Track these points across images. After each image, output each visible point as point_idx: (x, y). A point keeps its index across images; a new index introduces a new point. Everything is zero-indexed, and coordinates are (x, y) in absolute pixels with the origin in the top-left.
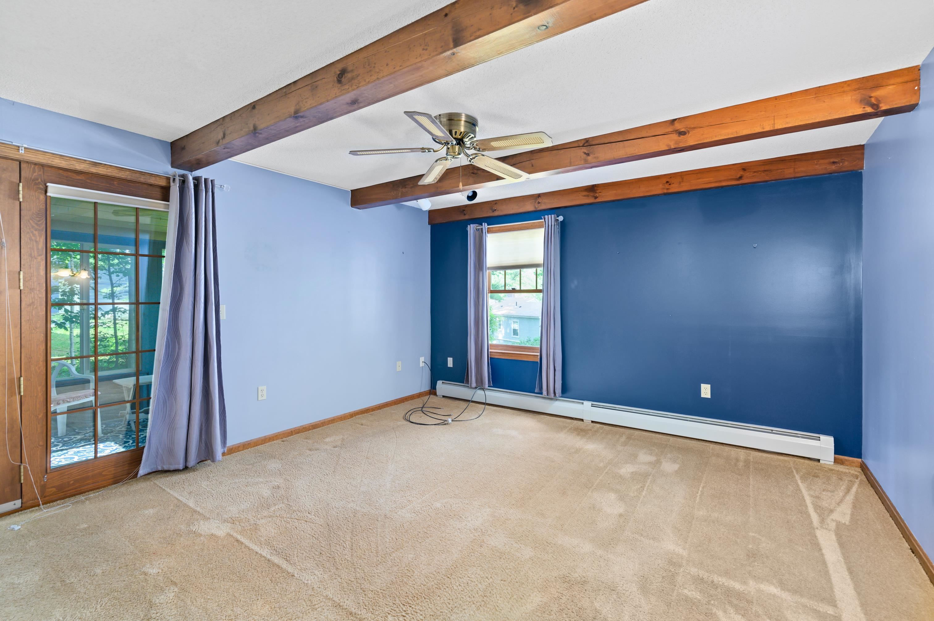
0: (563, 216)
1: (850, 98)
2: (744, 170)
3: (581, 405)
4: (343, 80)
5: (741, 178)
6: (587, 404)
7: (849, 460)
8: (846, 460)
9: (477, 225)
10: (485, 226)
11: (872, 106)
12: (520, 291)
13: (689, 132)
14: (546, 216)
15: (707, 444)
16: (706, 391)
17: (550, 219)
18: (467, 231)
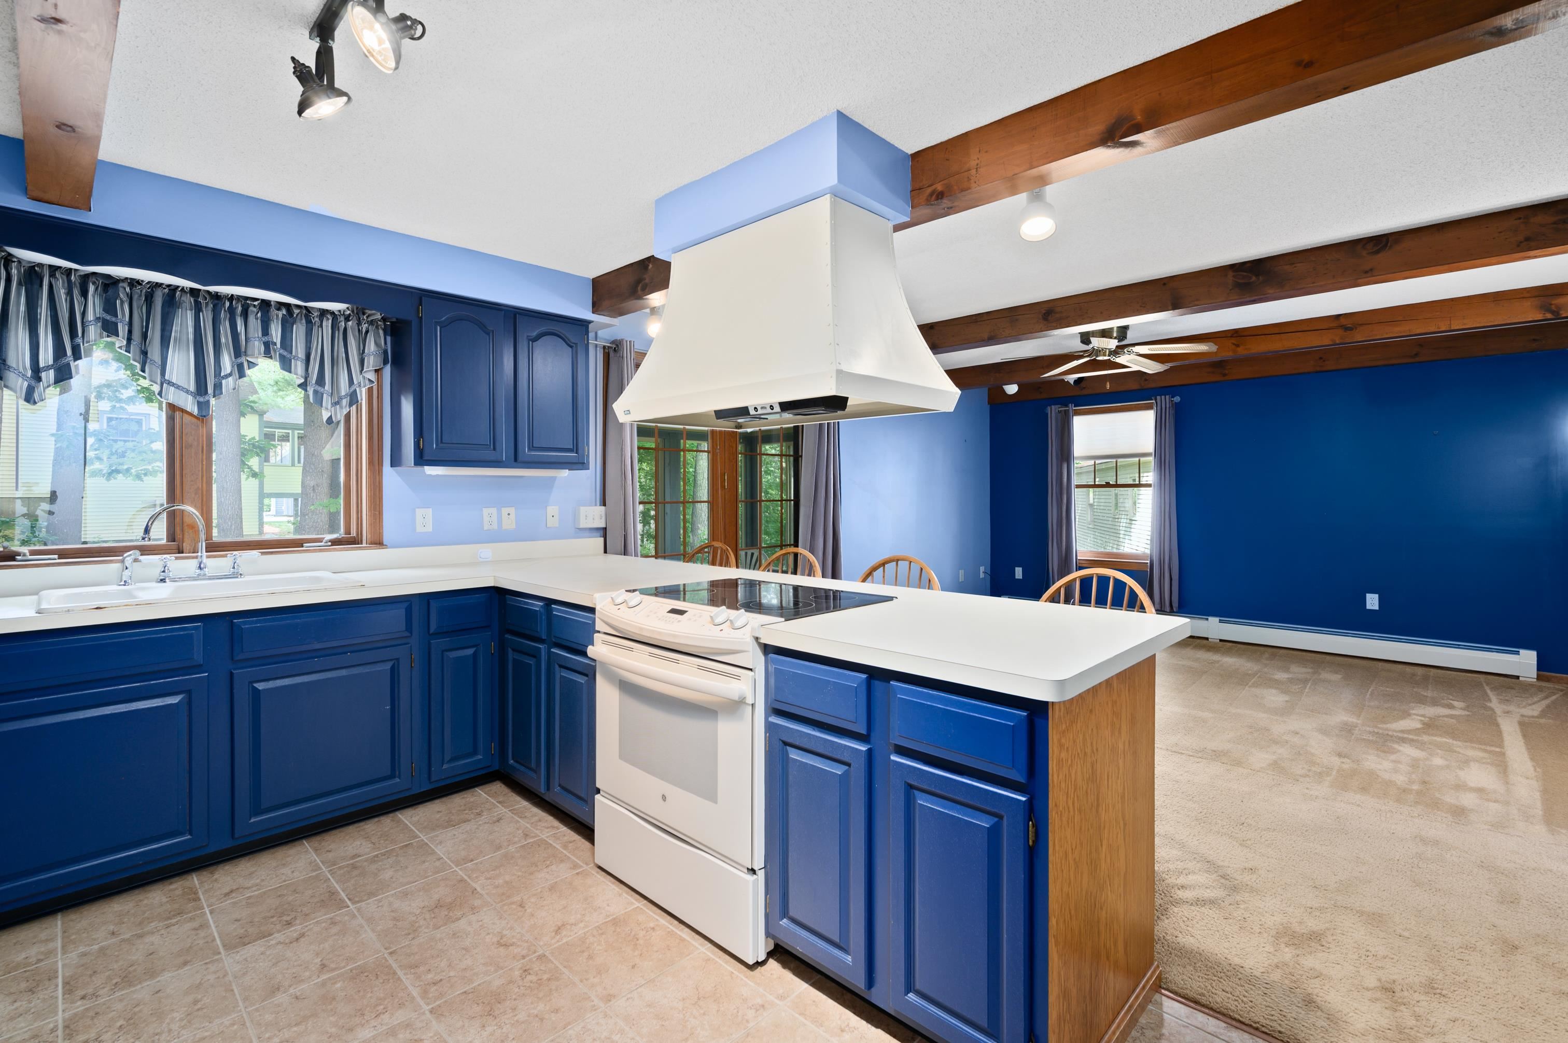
0: (1180, 397)
1: (1529, 303)
2: (1421, 345)
3: (1206, 622)
4: (1050, 318)
5: (1416, 355)
6: (1214, 620)
7: (1557, 677)
8: (1553, 677)
9: (1060, 406)
10: (1072, 407)
11: (1552, 312)
12: (1117, 486)
13: (1356, 328)
14: (1158, 398)
15: (1375, 662)
16: (1372, 601)
17: (1165, 400)
18: (1047, 414)
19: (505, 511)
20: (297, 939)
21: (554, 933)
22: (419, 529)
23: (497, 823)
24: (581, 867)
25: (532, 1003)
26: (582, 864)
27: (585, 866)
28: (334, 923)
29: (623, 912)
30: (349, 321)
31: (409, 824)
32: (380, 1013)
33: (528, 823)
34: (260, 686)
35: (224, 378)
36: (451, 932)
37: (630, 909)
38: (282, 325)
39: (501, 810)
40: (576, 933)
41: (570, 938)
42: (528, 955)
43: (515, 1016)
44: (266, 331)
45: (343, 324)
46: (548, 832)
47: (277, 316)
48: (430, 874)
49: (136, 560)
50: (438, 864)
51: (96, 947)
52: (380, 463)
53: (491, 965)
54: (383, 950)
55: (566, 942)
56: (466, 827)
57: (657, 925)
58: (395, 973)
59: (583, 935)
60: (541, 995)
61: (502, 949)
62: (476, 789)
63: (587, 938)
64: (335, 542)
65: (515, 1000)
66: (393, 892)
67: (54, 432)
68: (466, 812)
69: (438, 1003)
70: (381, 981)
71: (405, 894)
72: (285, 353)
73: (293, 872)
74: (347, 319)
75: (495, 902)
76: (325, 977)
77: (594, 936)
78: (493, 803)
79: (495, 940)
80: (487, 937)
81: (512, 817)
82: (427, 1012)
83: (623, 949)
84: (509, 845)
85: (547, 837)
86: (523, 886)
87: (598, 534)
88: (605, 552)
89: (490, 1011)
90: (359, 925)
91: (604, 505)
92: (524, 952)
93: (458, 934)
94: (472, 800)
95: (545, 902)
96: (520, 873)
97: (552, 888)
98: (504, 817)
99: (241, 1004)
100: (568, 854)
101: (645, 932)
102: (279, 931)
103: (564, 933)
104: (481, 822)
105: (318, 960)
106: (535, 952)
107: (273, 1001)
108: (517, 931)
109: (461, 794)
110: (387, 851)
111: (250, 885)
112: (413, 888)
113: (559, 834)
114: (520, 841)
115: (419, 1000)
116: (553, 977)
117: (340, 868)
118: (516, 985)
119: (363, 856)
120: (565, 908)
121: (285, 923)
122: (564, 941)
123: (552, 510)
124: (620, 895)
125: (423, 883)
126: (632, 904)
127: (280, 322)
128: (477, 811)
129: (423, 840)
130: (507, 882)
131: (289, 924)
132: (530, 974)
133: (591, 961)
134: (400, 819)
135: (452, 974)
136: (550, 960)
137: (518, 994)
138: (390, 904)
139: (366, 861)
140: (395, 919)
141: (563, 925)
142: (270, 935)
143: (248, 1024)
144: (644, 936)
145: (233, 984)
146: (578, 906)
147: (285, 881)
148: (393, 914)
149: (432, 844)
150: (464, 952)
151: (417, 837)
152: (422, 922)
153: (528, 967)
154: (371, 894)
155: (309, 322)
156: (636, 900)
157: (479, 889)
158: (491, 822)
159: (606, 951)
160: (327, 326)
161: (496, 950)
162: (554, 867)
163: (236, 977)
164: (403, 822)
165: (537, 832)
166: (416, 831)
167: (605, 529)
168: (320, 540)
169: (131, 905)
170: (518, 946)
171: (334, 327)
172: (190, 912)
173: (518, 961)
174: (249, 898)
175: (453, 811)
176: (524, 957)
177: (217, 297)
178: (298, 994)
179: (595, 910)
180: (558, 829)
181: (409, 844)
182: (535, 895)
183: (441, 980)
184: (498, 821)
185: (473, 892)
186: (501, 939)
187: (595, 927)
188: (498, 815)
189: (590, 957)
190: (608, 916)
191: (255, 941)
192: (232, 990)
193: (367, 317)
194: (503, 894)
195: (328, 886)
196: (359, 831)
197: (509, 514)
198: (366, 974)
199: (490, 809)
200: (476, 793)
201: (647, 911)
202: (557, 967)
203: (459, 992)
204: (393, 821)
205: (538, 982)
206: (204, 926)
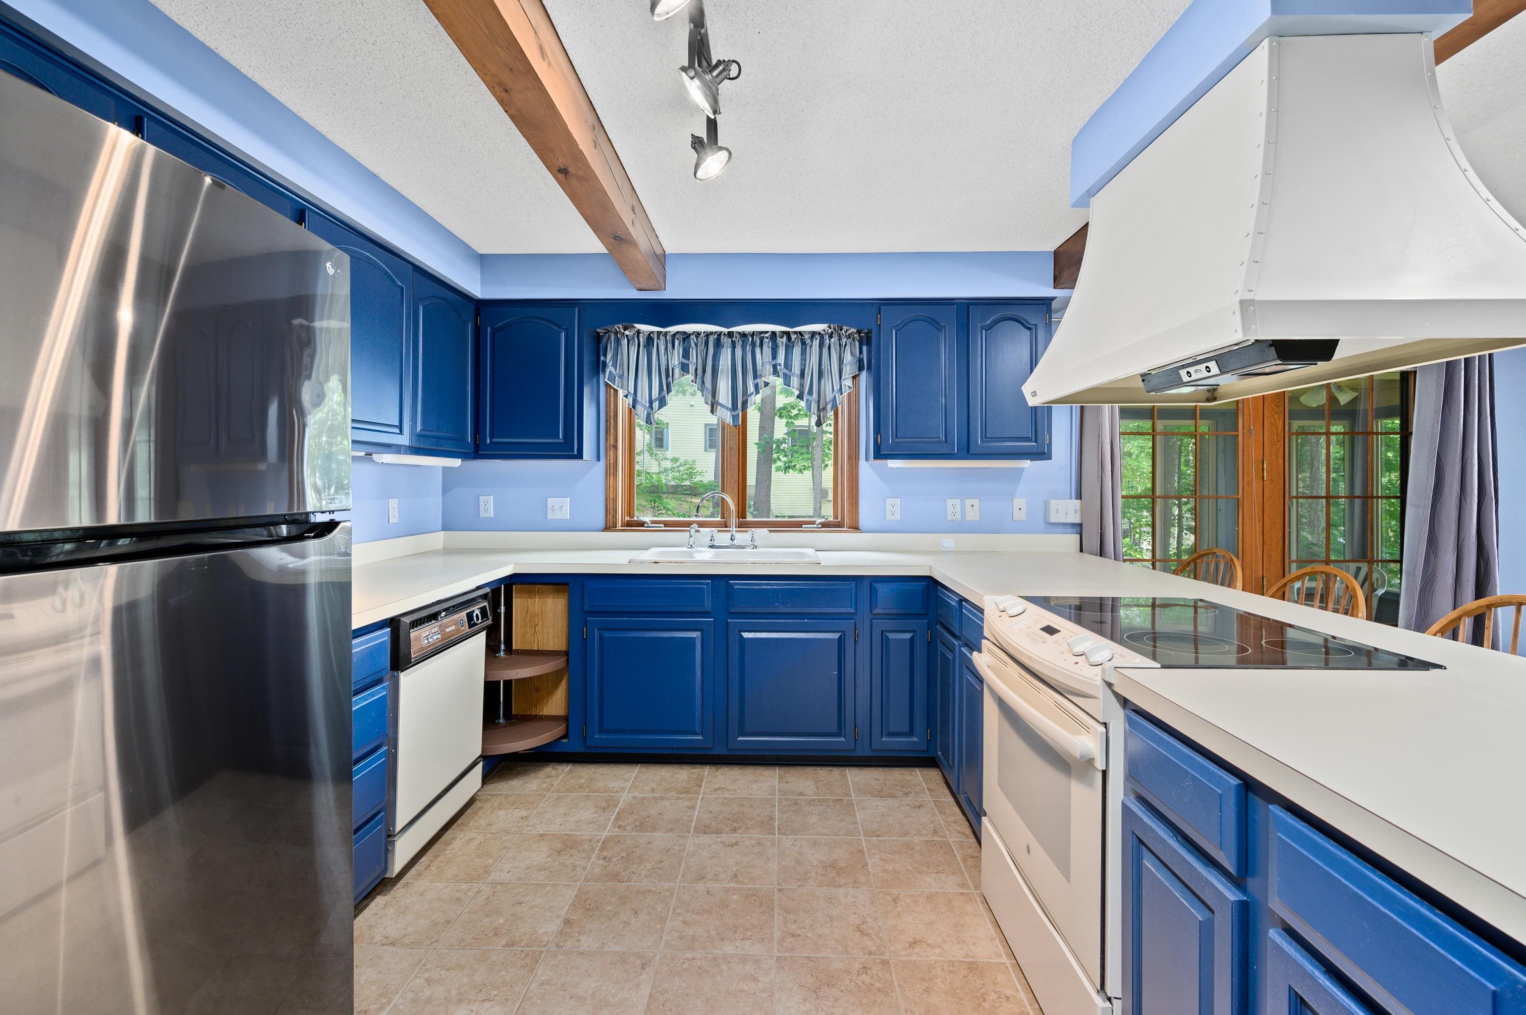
19: (968, 502)
20: (733, 845)
21: (907, 945)
22: (889, 517)
23: (917, 809)
24: (970, 888)
25: (853, 1004)
26: (971, 886)
27: (973, 889)
28: (759, 844)
29: (985, 960)
30: (832, 338)
31: (850, 781)
32: (746, 938)
33: (943, 820)
34: (746, 635)
35: (749, 396)
36: (828, 895)
37: (994, 961)
38: (786, 349)
39: (927, 797)
40: (927, 956)
41: (920, 959)
42: (874, 954)
43: (834, 1007)
44: (774, 356)
45: (828, 341)
46: (956, 837)
47: (782, 342)
48: (841, 833)
49: (697, 531)
50: (852, 827)
51: (642, 795)
52: (857, 458)
53: (842, 944)
54: (776, 884)
55: (914, 961)
56: (890, 802)
57: (1014, 997)
58: (773, 909)
59: (933, 962)
60: (865, 1001)
61: (857, 934)
62: (917, 769)
63: (935, 968)
64: (824, 525)
65: (842, 991)
66: (808, 837)
67: (757, 441)
68: (897, 788)
69: (786, 954)
70: (761, 911)
71: (815, 843)
72: (787, 372)
73: (758, 790)
74: (831, 337)
75: (876, 885)
76: (731, 886)
77: (943, 970)
78: (923, 788)
79: (857, 922)
80: (852, 916)
81: (933, 809)
82: (775, 958)
83: (964, 1002)
84: (915, 835)
85: (953, 842)
86: (906, 881)
87: (1075, 530)
88: (1081, 551)
89: (818, 989)
90: (773, 854)
91: (1081, 499)
92: (873, 949)
93: (832, 901)
94: (908, 778)
95: (917, 908)
96: (910, 868)
97: (930, 898)
98: (925, 806)
99: (679, 877)
100: (963, 869)
101: (997, 996)
102: (726, 833)
103: (917, 950)
104: (904, 803)
105: (735, 869)
106: (882, 954)
107: (695, 886)
108: (879, 924)
109: (902, 769)
110: (823, 799)
111: (731, 788)
112: (823, 841)
113: (965, 844)
114: (927, 835)
115: (775, 943)
116: (884, 990)
117: (787, 799)
118: (849, 977)
119: (806, 796)
120: (931, 924)
121: (733, 828)
122: (913, 958)
123: (1019, 502)
124: (992, 940)
125: (832, 839)
126: (1000, 956)
127: (784, 347)
128: (907, 791)
129: (852, 800)
130: (895, 871)
131: (735, 830)
132: (866, 973)
133: (925, 995)
134: (846, 775)
135: (809, 935)
136: (891, 970)
137: (847, 987)
138: (801, 846)
139: (805, 801)
140: (797, 862)
141: (921, 941)
142: (721, 833)
143: (675, 896)
144: (993, 1001)
145: (684, 860)
146: (944, 929)
147: (750, 795)
148: (798, 856)
149: (857, 807)
150: (828, 919)
151: (849, 795)
152: (813, 874)
153: (869, 966)
154: (794, 832)
155: (804, 343)
156: (1006, 955)
157: (869, 866)
158: (912, 805)
159: (946, 994)
160: (816, 345)
161: (852, 933)
162: (943, 876)
163: (687, 856)
164: (847, 777)
165: (947, 832)
166: (852, 790)
167: (1081, 525)
168: (813, 523)
169: (670, 774)
170: (872, 939)
171: (821, 345)
172: (692, 794)
173: (864, 954)
174: (725, 798)
175: (888, 784)
176: (870, 953)
177: (743, 335)
178: (711, 889)
179: (959, 943)
180: (968, 838)
181: (840, 800)
182: (912, 896)
183: (799, 935)
184: (919, 807)
185: (863, 867)
186: (862, 924)
187: (949, 961)
188: (922, 801)
189: (927, 991)
190: (967, 956)
191: (711, 833)
192: (681, 864)
193: (846, 332)
194: (886, 881)
195: (771, 811)
196: (814, 774)
197: (972, 506)
198: (756, 898)
199: (918, 793)
200: (914, 773)
201: (1012, 973)
202: (893, 982)
203: (805, 955)
204: (840, 774)
205: (869, 986)
206: (692, 808)
